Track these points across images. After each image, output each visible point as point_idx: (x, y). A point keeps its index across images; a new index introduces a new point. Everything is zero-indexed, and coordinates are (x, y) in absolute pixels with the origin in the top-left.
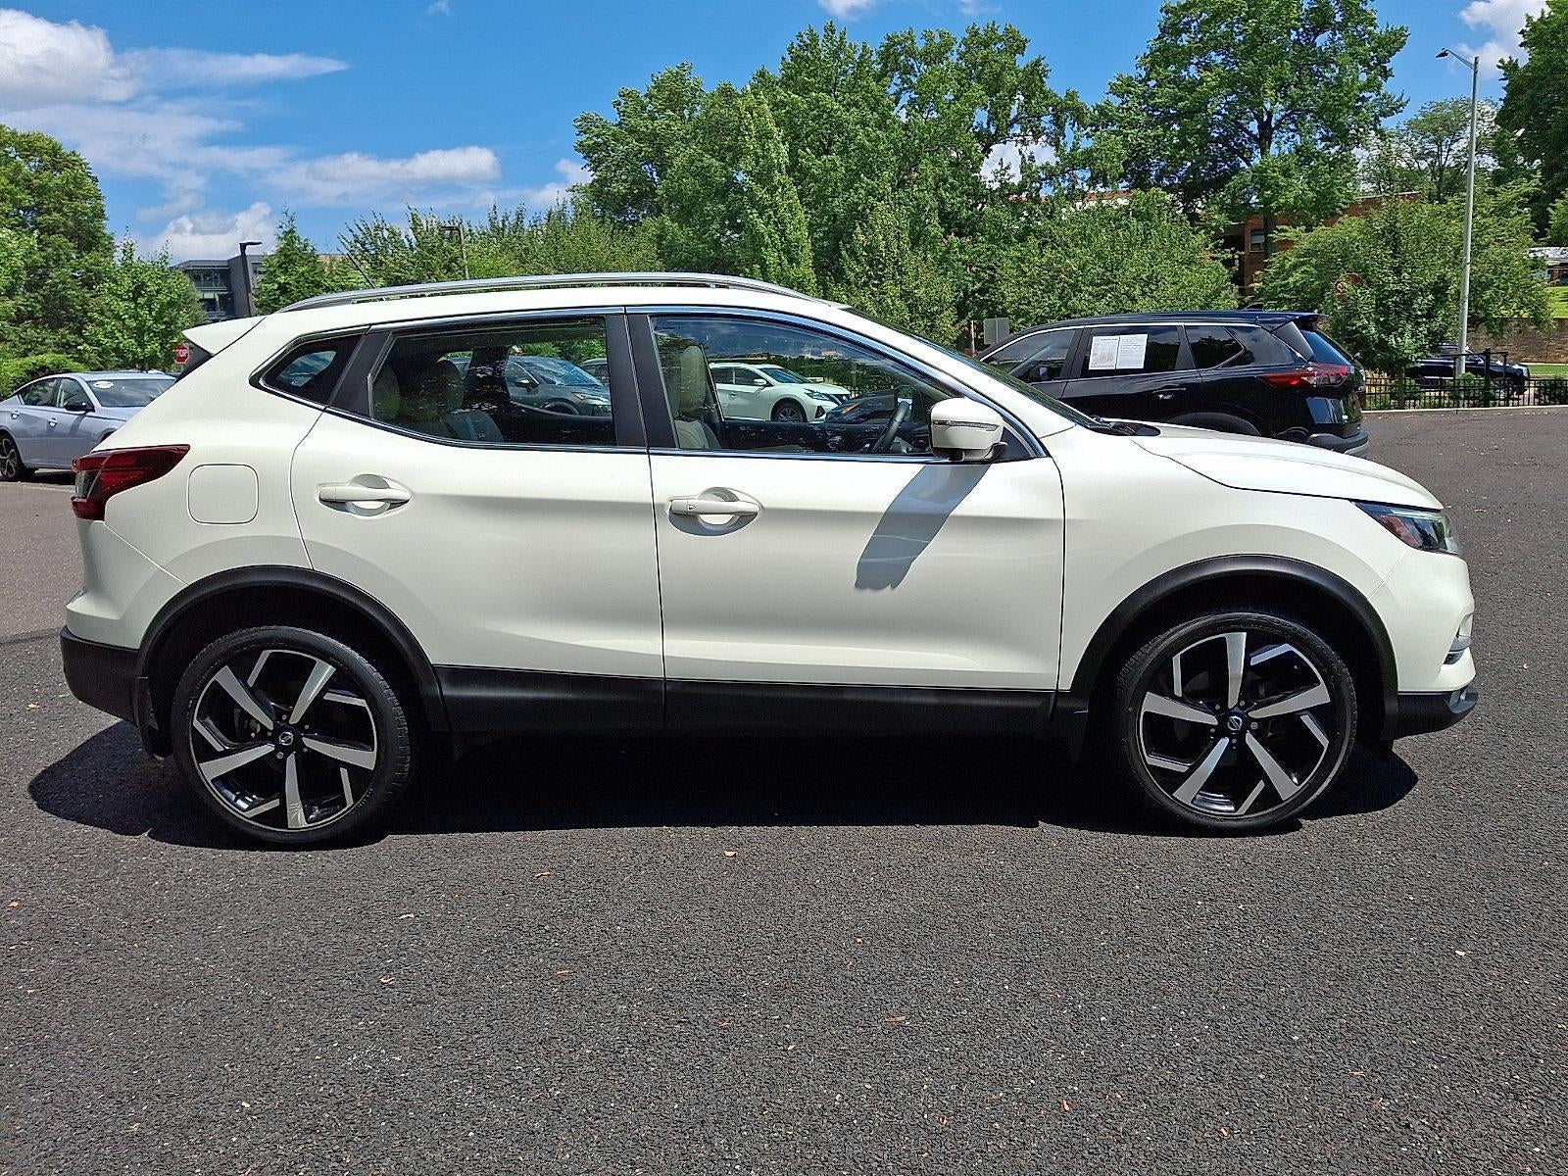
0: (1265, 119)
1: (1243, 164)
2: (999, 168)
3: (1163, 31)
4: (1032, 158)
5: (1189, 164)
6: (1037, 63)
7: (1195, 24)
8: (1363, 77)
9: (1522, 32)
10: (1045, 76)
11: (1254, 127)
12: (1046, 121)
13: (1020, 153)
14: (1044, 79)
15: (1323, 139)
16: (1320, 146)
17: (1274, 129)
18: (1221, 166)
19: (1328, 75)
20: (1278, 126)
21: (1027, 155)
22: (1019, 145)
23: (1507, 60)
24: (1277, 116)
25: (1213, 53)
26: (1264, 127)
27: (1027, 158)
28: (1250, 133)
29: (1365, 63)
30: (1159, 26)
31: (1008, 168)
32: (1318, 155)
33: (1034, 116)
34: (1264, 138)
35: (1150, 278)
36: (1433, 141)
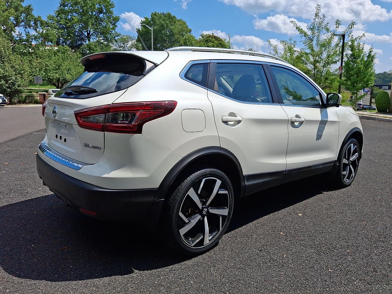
0: (89, 32)
1: (84, 43)
2: (18, 34)
3: (61, 5)
4: (28, 32)
5: (71, 41)
6: (30, 6)
7: (69, 5)
8: (111, 27)
9: (141, 23)
10: (32, 10)
11: (86, 34)
12: (32, 23)
13: (25, 31)
14: (32, 11)
15: (103, 40)
16: (102, 41)
17: (91, 35)
18: (78, 43)
19: (103, 24)
20: (92, 35)
21: (27, 31)
22: (24, 28)
23: (138, 29)
24: (92, 32)
25: (74, 13)
26: (88, 34)
27: (27, 33)
28: (85, 35)
29: (111, 23)
30: (60, 3)
31: (21, 34)
32: (102, 43)
33: (28, 21)
34: (89, 37)
35: (69, 69)
36: (123, 44)
